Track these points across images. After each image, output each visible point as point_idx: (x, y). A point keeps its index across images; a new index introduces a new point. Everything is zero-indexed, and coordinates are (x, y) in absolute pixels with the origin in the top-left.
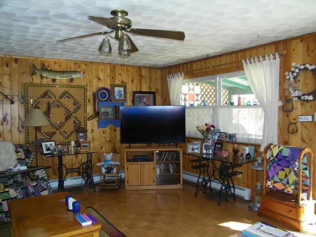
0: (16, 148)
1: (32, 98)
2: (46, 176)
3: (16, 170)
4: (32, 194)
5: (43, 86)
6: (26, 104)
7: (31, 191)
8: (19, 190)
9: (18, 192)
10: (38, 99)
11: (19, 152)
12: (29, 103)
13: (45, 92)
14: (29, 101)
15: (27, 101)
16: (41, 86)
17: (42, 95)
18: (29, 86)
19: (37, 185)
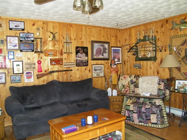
0: (160, 81)
1: (175, 46)
2: (163, 105)
3: (142, 95)
4: (143, 113)
5: (183, 36)
6: (171, 52)
7: (143, 111)
8: (136, 107)
9: (134, 108)
10: (179, 47)
11: (160, 84)
12: (173, 50)
13: (184, 41)
14: (173, 49)
15: (172, 48)
16: (181, 37)
17: (182, 44)
18: (173, 38)
19: (149, 108)
